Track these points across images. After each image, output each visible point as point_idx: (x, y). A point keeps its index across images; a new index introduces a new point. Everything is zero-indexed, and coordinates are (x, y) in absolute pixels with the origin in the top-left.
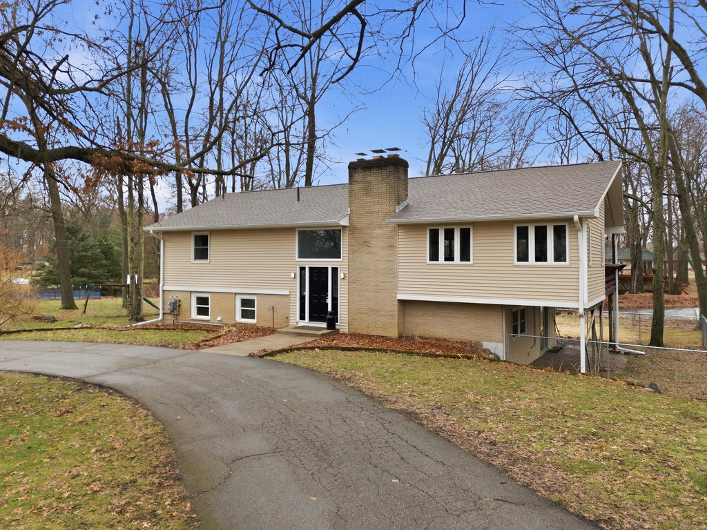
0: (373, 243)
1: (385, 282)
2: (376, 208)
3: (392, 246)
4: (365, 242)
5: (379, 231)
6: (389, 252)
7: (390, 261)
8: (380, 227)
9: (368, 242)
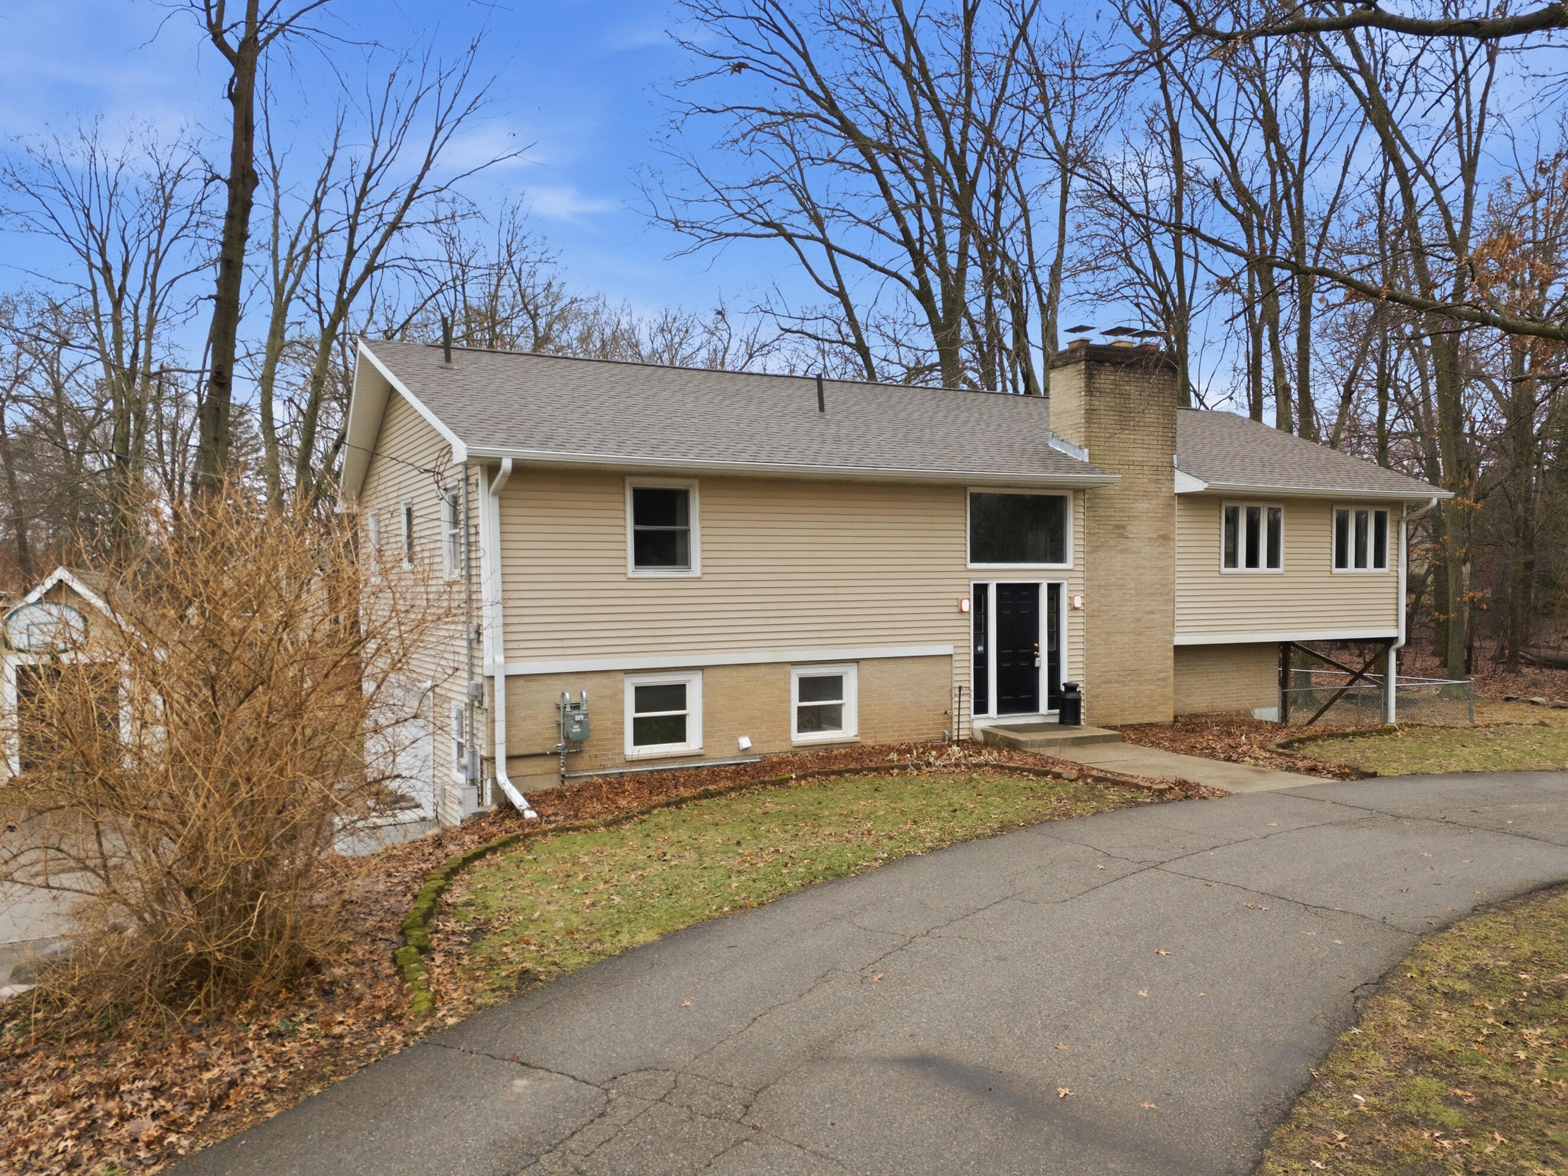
0: (1132, 529)
1: (1152, 612)
2: (1139, 456)
3: (1166, 538)
4: (1118, 527)
5: (1142, 506)
6: (1162, 549)
7: (1161, 569)
8: (1146, 495)
9: (1123, 527)
